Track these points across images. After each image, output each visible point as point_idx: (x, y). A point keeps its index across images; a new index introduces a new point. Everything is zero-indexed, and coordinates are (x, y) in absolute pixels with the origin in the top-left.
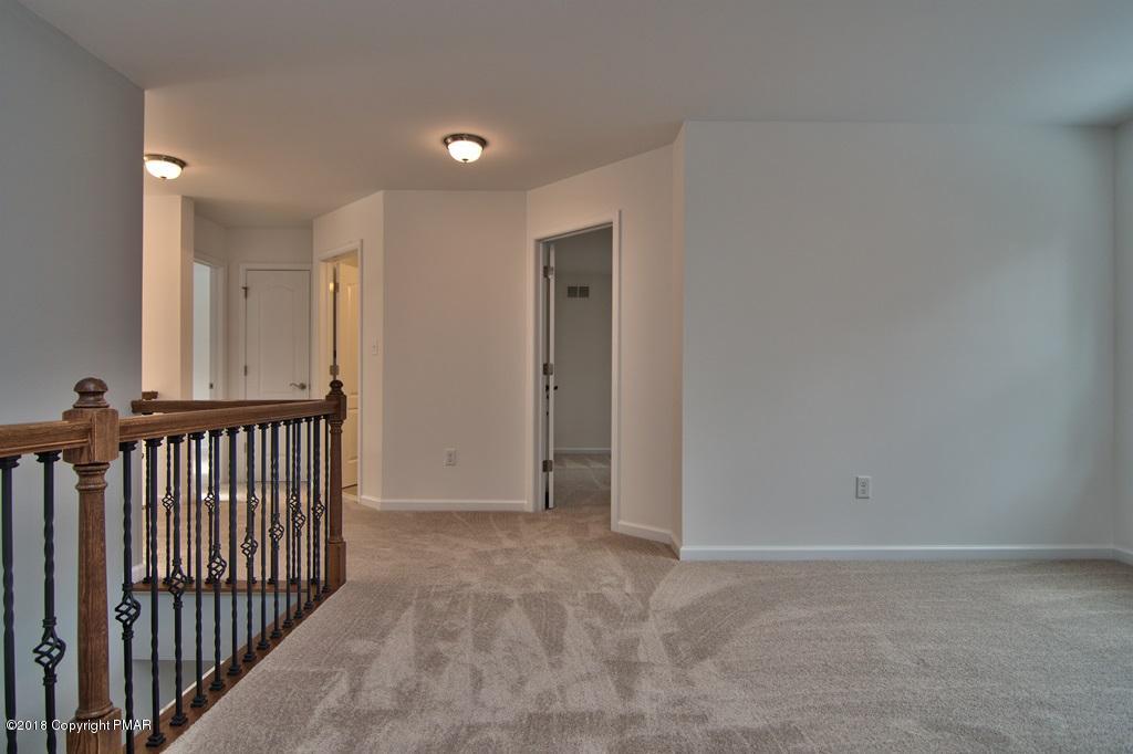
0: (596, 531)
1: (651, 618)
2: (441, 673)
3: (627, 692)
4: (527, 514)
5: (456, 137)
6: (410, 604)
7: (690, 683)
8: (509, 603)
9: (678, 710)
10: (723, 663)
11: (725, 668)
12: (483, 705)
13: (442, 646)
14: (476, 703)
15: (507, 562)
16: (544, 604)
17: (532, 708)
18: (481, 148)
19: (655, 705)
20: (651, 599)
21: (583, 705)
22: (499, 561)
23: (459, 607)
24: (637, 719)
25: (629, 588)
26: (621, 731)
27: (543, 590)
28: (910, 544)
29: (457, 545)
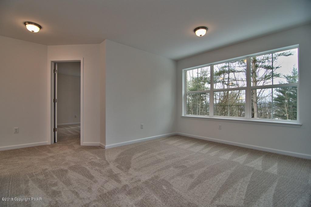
0: (76, 146)
1: (110, 164)
2: (61, 196)
3: (119, 181)
4: (49, 145)
5: (29, 23)
6: (28, 180)
7: (131, 174)
8: (66, 171)
9: (133, 181)
10: (134, 168)
11: (135, 169)
12: (84, 199)
13: (54, 188)
14: (81, 199)
15: (55, 160)
16: (78, 168)
17: (99, 194)
18: (39, 29)
19: (127, 182)
20: (106, 159)
21: (111, 188)
22: (51, 160)
23: (49, 176)
24: (126, 186)
25: (98, 158)
26: (125, 190)
27: (74, 164)
28: (148, 137)
29: (30, 159)
